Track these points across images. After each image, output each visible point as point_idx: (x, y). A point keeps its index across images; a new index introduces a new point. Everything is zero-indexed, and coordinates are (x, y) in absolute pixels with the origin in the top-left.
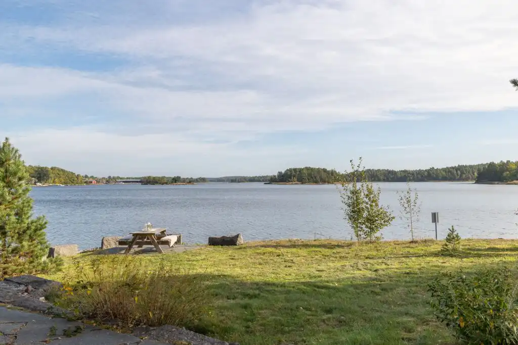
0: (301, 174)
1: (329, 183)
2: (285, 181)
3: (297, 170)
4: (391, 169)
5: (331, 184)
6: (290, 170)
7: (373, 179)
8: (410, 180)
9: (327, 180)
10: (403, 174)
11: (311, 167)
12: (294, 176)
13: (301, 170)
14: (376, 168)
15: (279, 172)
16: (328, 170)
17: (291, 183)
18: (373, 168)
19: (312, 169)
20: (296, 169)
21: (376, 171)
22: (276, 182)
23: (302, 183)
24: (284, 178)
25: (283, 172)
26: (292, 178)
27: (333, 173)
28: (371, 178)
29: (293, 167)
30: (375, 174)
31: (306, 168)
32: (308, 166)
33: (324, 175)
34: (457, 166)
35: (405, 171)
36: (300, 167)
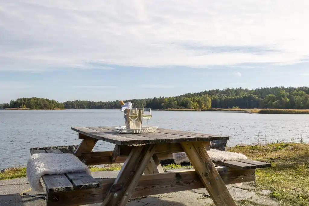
0: (29, 102)
1: (51, 109)
2: (16, 107)
3: (27, 99)
4: (91, 101)
5: (52, 109)
6: (21, 99)
7: (80, 107)
8: (104, 108)
9: (49, 106)
10: (99, 104)
11: (37, 97)
12: (24, 104)
13: (29, 100)
14: (82, 100)
15: (11, 101)
16: (50, 100)
17: (21, 109)
18: (80, 100)
19: (38, 99)
20: (25, 99)
21: (82, 101)
22: (9, 108)
23: (31, 109)
24: (16, 105)
25: (15, 100)
26: (22, 105)
27: (53, 102)
28: (79, 107)
29: (23, 97)
30: (81, 104)
31: (33, 98)
32: (35, 97)
33: (48, 103)
34: (132, 99)
35: (100, 102)
36: (29, 98)
